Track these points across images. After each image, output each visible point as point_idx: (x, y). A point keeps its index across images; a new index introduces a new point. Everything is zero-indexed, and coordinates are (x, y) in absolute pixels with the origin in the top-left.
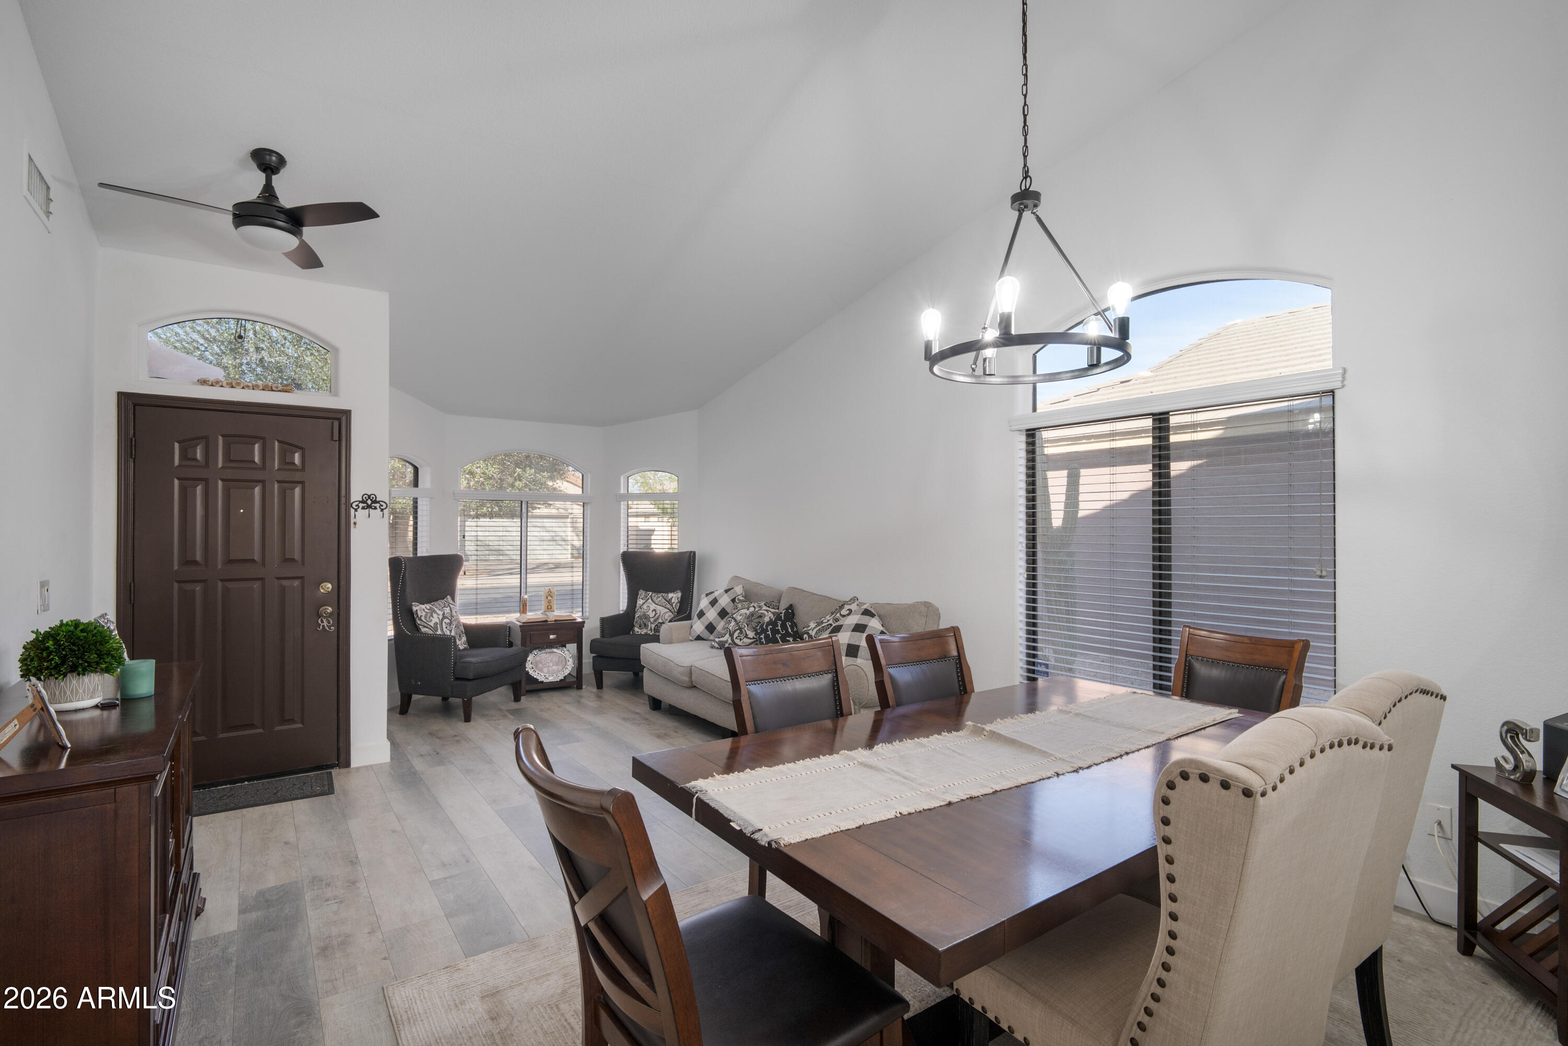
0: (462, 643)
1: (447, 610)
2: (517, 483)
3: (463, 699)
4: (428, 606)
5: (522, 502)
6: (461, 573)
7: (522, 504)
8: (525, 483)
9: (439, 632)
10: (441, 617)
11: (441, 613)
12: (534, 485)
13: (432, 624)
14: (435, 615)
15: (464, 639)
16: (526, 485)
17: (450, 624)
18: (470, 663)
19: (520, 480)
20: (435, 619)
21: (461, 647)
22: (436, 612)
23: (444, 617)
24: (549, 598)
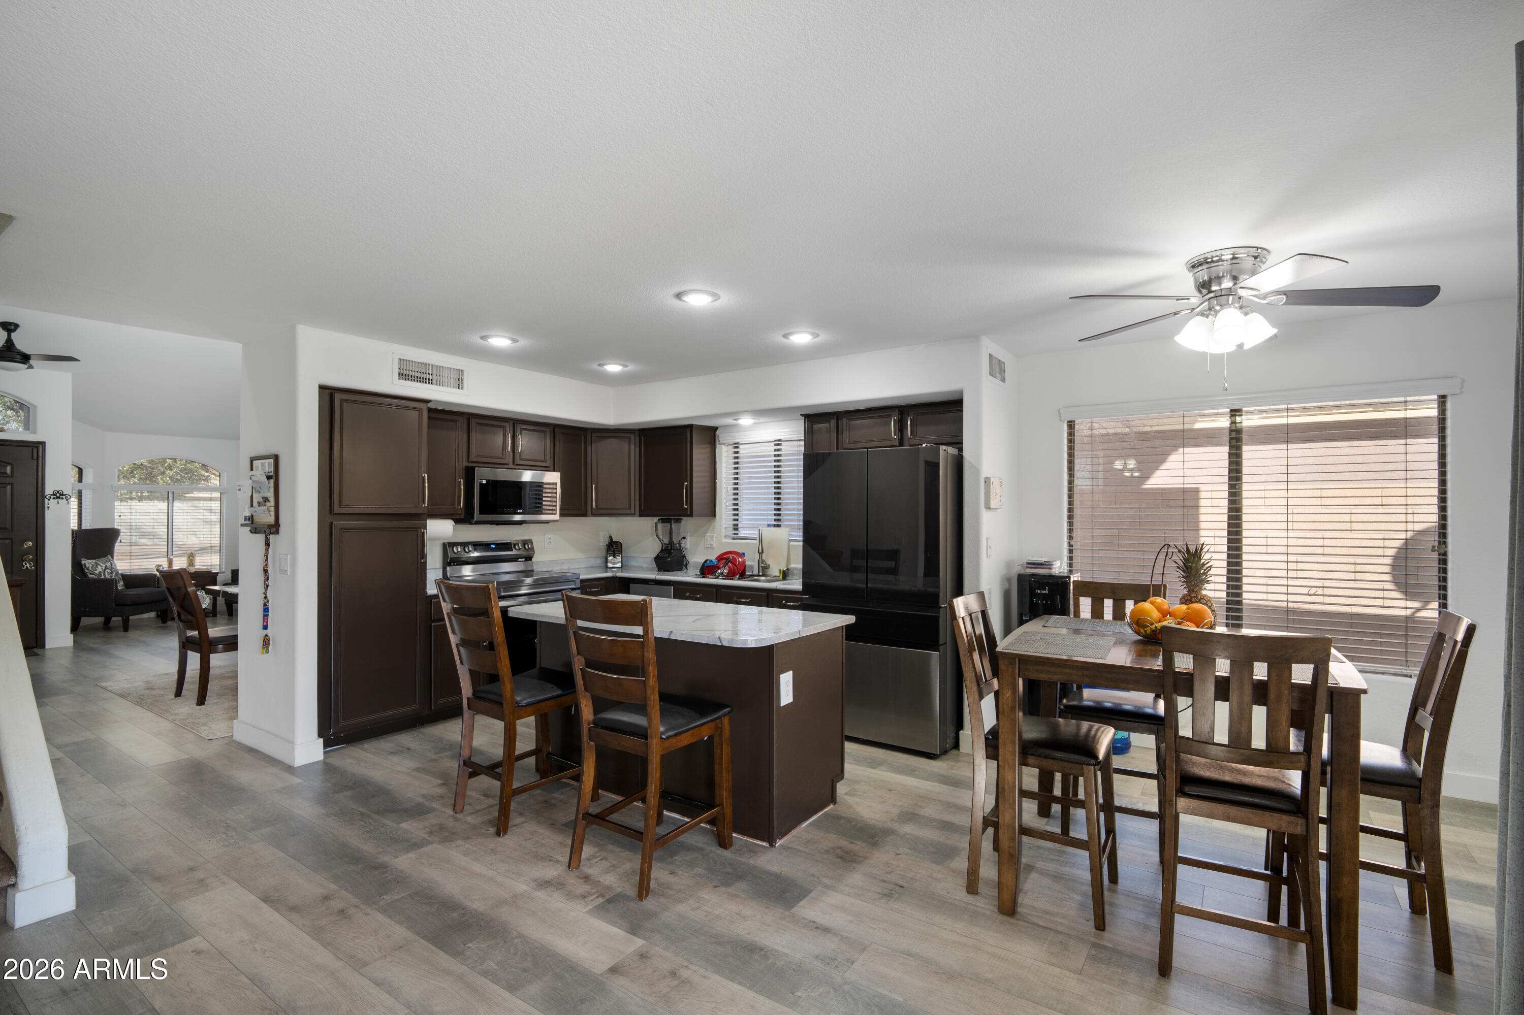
0: (120, 586)
1: (108, 564)
2: (168, 472)
3: (122, 617)
4: (94, 561)
5: (168, 492)
6: (119, 541)
7: (168, 495)
8: (176, 472)
9: (103, 577)
10: (104, 568)
11: (104, 565)
12: (186, 473)
13: (97, 572)
14: (99, 566)
15: (122, 583)
16: (177, 473)
17: (111, 573)
18: (128, 594)
19: (171, 470)
20: (99, 569)
21: (119, 588)
22: (99, 565)
23: (106, 568)
24: (191, 558)
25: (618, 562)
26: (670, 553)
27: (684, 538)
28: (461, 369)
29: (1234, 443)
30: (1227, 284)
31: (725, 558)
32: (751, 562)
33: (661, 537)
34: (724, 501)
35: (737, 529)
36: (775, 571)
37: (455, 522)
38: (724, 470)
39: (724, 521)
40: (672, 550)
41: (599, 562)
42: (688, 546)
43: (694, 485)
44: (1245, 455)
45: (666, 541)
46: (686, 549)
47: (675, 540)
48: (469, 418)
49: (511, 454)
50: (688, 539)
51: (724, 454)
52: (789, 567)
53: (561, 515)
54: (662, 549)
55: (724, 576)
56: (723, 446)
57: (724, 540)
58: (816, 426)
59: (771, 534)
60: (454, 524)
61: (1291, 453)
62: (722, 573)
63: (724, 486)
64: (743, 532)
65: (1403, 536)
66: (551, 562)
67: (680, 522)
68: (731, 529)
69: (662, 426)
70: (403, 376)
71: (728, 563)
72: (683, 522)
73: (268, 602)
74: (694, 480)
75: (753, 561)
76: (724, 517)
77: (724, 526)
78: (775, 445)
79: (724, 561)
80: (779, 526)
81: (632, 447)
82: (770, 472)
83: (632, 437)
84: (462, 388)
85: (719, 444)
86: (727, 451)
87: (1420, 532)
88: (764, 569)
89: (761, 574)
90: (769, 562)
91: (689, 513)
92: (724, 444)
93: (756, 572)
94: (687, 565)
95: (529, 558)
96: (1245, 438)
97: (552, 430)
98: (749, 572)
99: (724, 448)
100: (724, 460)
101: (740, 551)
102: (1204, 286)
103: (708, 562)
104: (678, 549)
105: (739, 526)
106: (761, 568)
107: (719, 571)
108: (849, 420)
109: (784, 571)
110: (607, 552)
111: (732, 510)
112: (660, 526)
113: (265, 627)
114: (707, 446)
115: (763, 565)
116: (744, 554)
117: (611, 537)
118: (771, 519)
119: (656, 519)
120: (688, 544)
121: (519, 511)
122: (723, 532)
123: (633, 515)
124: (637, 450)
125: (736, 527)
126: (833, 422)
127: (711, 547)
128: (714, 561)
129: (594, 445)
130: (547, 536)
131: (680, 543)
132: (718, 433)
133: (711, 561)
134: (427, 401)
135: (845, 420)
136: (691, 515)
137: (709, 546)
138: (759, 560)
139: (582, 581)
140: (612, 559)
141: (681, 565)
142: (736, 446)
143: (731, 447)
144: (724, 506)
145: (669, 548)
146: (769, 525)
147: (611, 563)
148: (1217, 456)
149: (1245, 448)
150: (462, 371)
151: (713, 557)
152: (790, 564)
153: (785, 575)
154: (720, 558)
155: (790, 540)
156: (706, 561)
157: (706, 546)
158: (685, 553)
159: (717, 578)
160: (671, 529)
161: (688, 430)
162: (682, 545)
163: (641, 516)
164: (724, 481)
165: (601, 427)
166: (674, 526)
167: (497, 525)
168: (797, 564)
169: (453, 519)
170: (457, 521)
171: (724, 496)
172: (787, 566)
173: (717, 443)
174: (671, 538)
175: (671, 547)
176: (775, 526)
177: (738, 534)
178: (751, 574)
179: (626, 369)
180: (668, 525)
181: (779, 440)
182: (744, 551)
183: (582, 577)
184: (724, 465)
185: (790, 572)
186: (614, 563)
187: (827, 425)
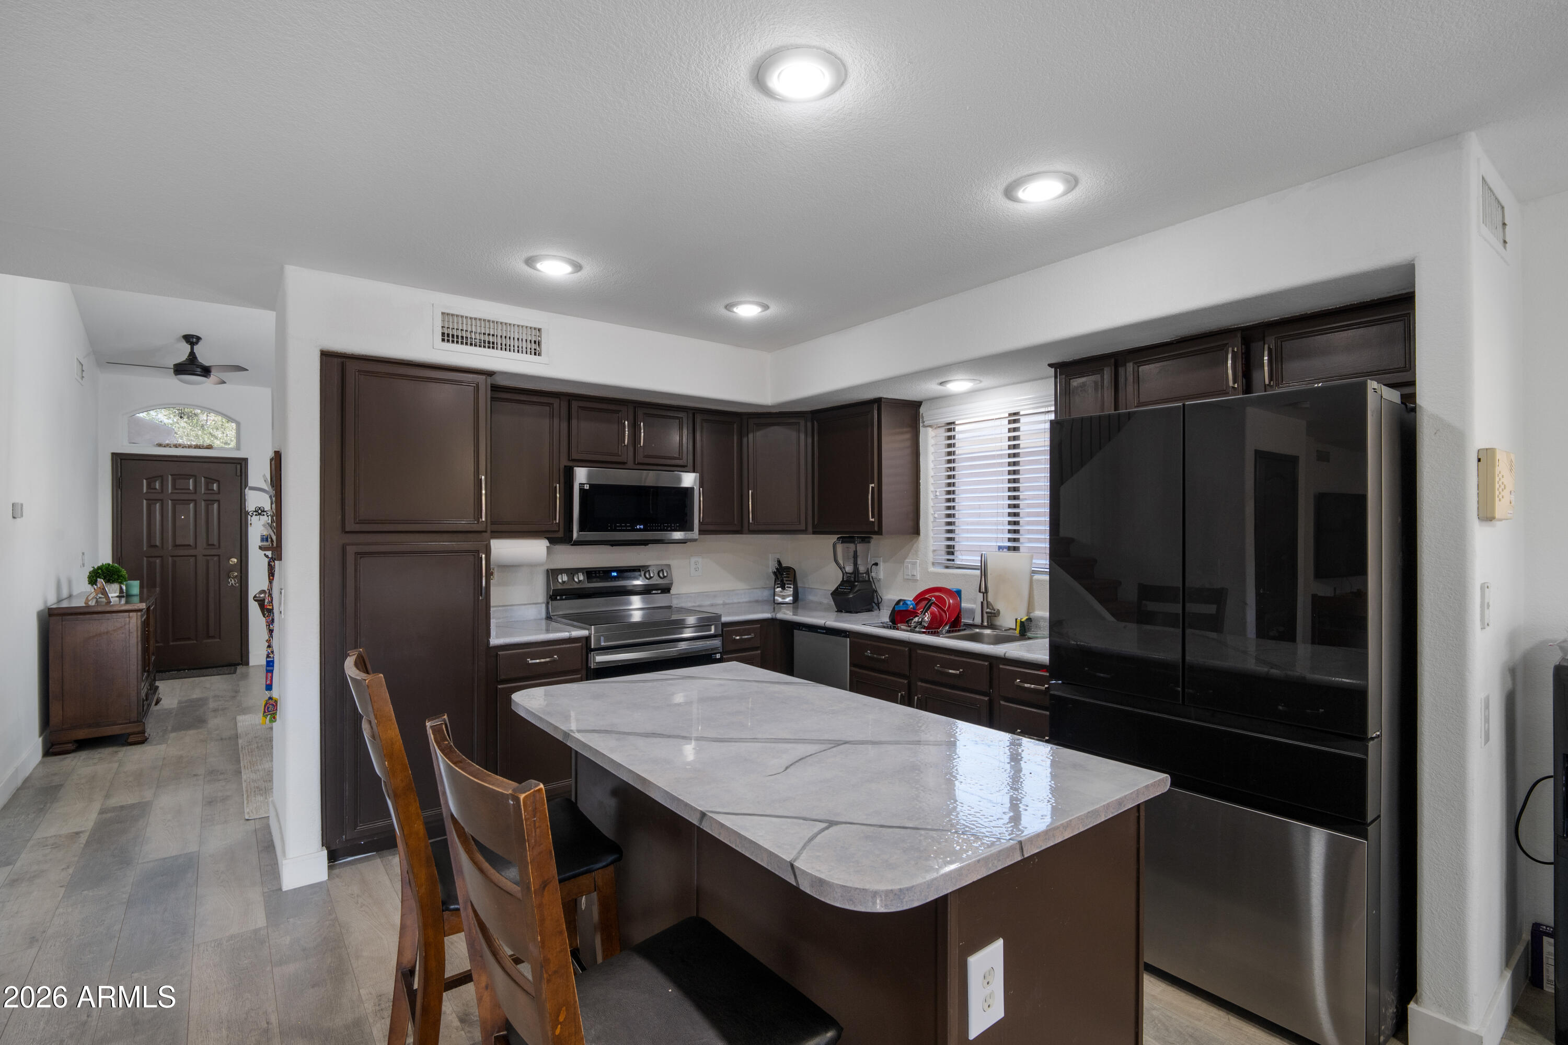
25: (789, 596)
26: (853, 587)
27: (876, 564)
28: (538, 326)
31: (926, 599)
32: (971, 603)
33: (841, 562)
34: (931, 511)
35: (952, 553)
36: (1008, 620)
37: (550, 543)
38: (931, 465)
39: (931, 541)
40: (855, 581)
41: (766, 594)
42: (881, 576)
43: (884, 488)
45: (849, 569)
46: (879, 580)
47: (862, 569)
48: (569, 401)
49: (631, 449)
50: (882, 566)
51: (931, 441)
52: (1032, 615)
53: (702, 532)
54: (843, 580)
55: (924, 627)
56: (930, 429)
57: (932, 569)
58: (1075, 383)
59: (1000, 562)
60: (548, 545)
62: (920, 623)
63: (931, 488)
64: (960, 557)
66: (699, 594)
67: (869, 542)
68: (943, 553)
69: (839, 404)
70: (446, 337)
71: (929, 607)
72: (873, 541)
73: (272, 652)
74: (885, 479)
75: (975, 603)
76: (931, 534)
77: (932, 548)
78: (1010, 422)
79: (924, 603)
80: (1015, 549)
81: (802, 436)
82: (1001, 465)
83: (802, 423)
84: (541, 356)
85: (924, 426)
86: (936, 436)
88: (991, 616)
89: (985, 624)
90: (999, 605)
91: (876, 529)
92: (930, 426)
93: (978, 620)
94: (879, 604)
95: (666, 590)
97: (691, 415)
98: (968, 618)
99: (931, 432)
100: (931, 449)
101: (951, 585)
103: (901, 603)
104: (865, 581)
105: (956, 548)
106: (985, 616)
107: (916, 619)
108: (1139, 364)
109: (1022, 623)
110: (775, 582)
111: (944, 524)
112: (840, 547)
113: (269, 687)
114: (905, 430)
115: (988, 610)
116: (959, 593)
117: (779, 562)
118: (1004, 538)
119: (834, 538)
120: (881, 573)
121: (638, 527)
122: (931, 557)
123: (804, 531)
124: (810, 441)
125: (950, 550)
126: (1107, 373)
127: (913, 579)
128: (909, 603)
129: (751, 436)
130: (693, 560)
131: (868, 572)
132: (922, 410)
133: (904, 601)
134: (490, 374)
135: (1130, 366)
136: (879, 532)
137: (910, 577)
138: (982, 603)
139: (725, 625)
140: (781, 592)
141: (871, 604)
142: (950, 427)
143: (943, 430)
144: (931, 519)
145: (852, 579)
146: (1000, 548)
147: (779, 596)
150: (539, 330)
151: (909, 596)
152: (1034, 610)
153: (1025, 630)
154: (920, 598)
155: (1034, 572)
156: (899, 601)
157: (906, 577)
158: (876, 586)
159: (912, 631)
160: (855, 552)
161: (876, 406)
162: (873, 574)
163: (814, 533)
164: (931, 481)
165: (760, 410)
166: (860, 547)
167: (612, 545)
168: (1042, 612)
169: (548, 538)
170: (553, 541)
171: (931, 503)
172: (1028, 613)
173: (921, 425)
174: (855, 564)
175: (855, 578)
176: (1009, 548)
177: (953, 560)
178: (970, 622)
179: (768, 312)
180: (852, 546)
181: (1015, 414)
182: (959, 588)
183: (725, 619)
184: (931, 457)
185: (1033, 623)
186: (784, 597)
187: (1096, 377)
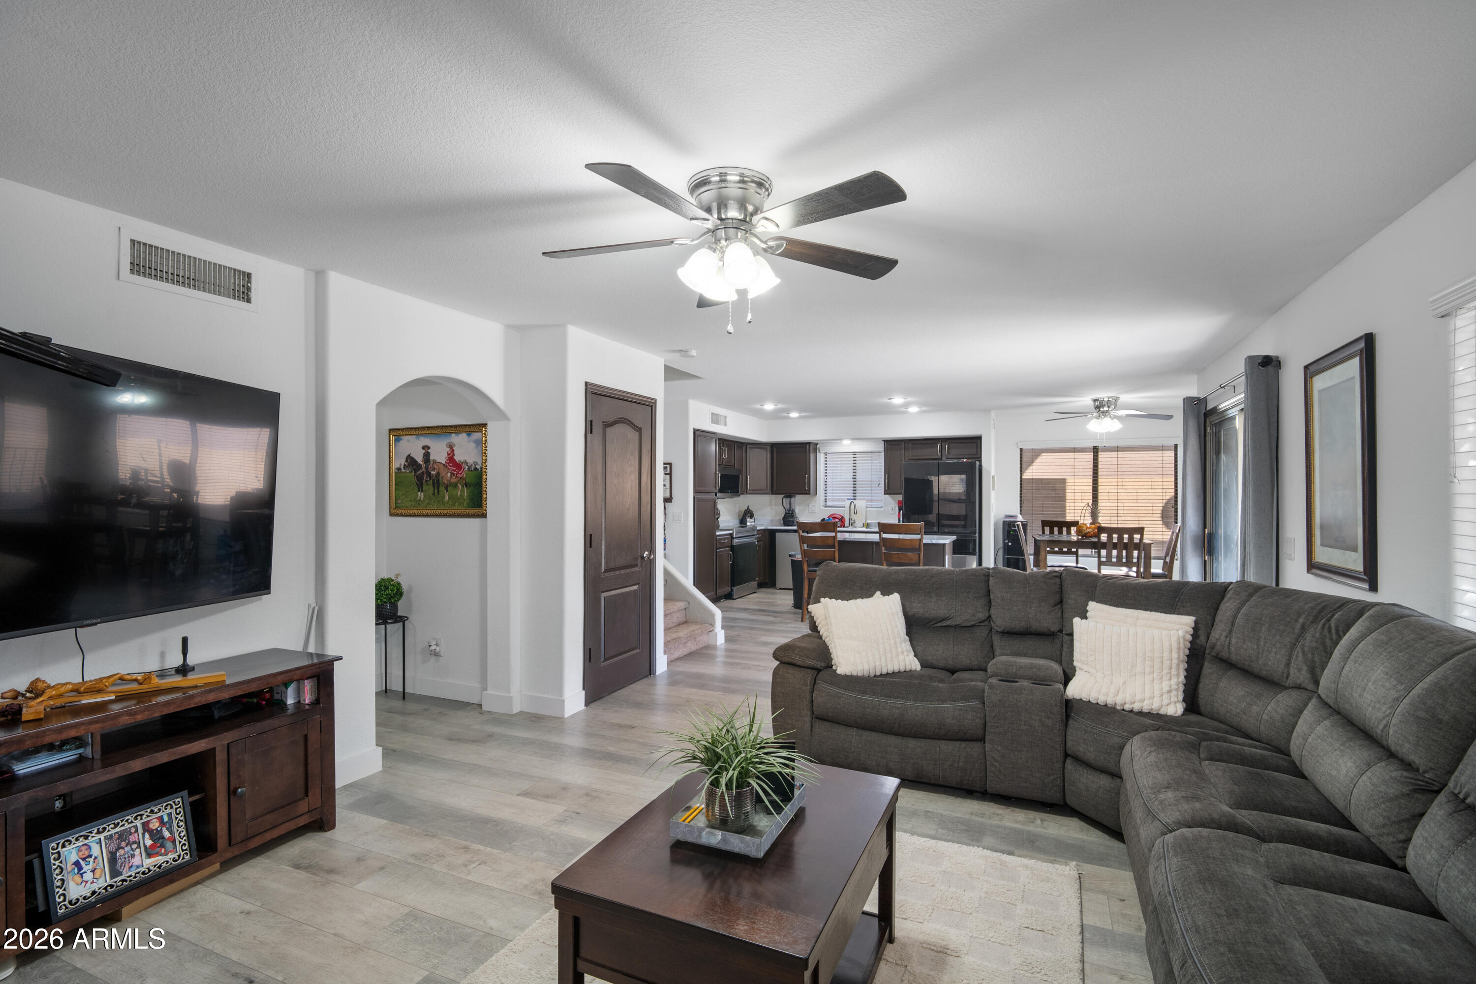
29: (1095, 450)
30: (1106, 409)
33: (785, 506)
38: (821, 468)
39: (821, 497)
43: (811, 476)
44: (1099, 456)
45: (788, 508)
47: (793, 508)
51: (821, 459)
52: (867, 522)
54: (786, 513)
57: (822, 508)
61: (1119, 456)
63: (821, 477)
65: (1161, 505)
67: (795, 498)
68: (824, 501)
74: (811, 473)
78: (853, 454)
80: (855, 500)
81: (768, 454)
83: (768, 448)
85: (819, 453)
86: (822, 457)
87: (1169, 500)
88: (852, 523)
89: (850, 526)
96: (1099, 450)
99: (821, 455)
100: (821, 462)
102: (1098, 408)
106: (850, 523)
108: (913, 444)
111: (824, 491)
112: (785, 500)
115: (851, 521)
117: (748, 507)
119: (782, 496)
122: (821, 503)
123: (768, 493)
124: (770, 455)
125: (826, 501)
126: (903, 445)
132: (818, 446)
134: (718, 434)
135: (910, 444)
143: (824, 455)
145: (791, 513)
148: (1087, 456)
149: (1099, 453)
152: (867, 520)
158: (797, 515)
160: (791, 502)
161: (808, 445)
162: (795, 511)
163: (772, 494)
164: (821, 474)
166: (792, 500)
172: (865, 521)
173: (817, 452)
174: (791, 507)
176: (852, 499)
180: (789, 499)
181: (855, 452)
184: (821, 465)
